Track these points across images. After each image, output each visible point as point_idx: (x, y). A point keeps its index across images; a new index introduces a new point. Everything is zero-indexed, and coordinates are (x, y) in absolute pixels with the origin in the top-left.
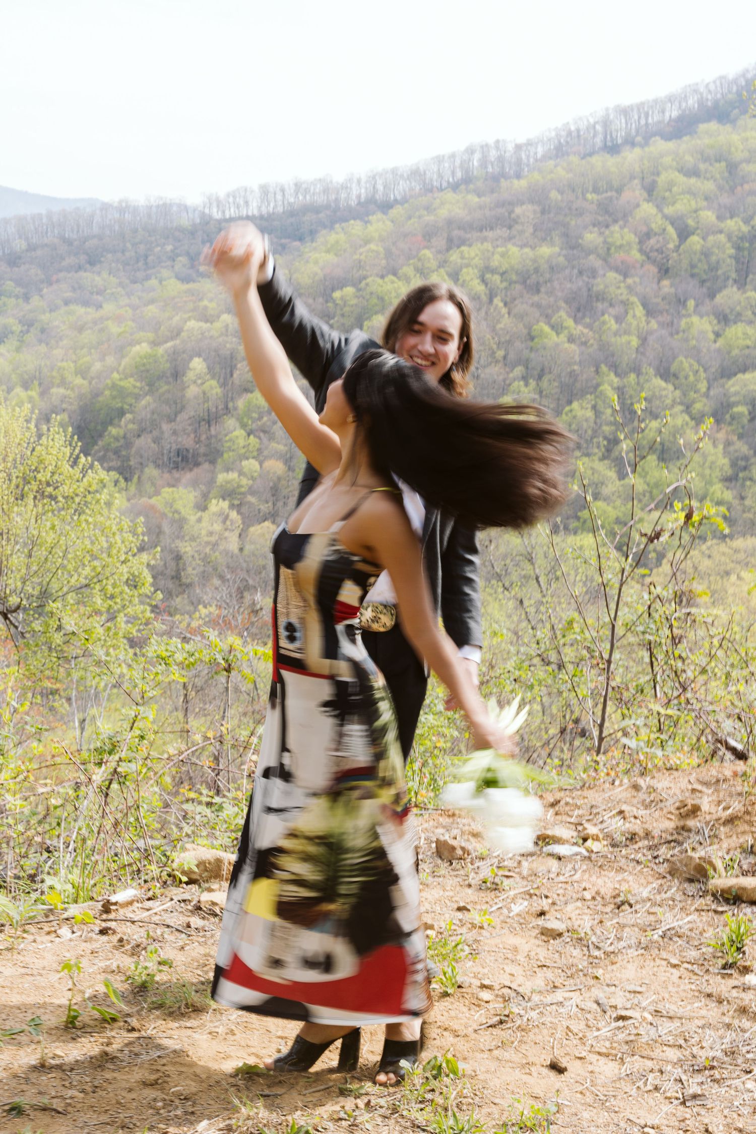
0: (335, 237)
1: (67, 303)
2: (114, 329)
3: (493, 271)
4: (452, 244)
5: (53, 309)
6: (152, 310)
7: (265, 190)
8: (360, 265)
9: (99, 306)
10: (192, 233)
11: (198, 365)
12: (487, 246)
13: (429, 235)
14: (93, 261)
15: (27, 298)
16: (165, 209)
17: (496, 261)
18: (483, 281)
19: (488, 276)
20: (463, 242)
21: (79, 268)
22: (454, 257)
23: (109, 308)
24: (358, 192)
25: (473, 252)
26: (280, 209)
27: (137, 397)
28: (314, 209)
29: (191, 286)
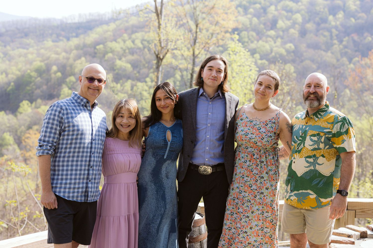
0: (99, 30)
1: (18, 48)
2: (30, 56)
3: (145, 40)
4: (133, 32)
5: (13, 50)
6: (42, 51)
7: (80, 15)
8: (106, 38)
9: (28, 49)
10: (58, 27)
11: (54, 68)
12: (143, 33)
13: (126, 30)
14: (26, 35)
15: (5, 46)
16: (49, 20)
17: (146, 38)
18: (142, 44)
19: (144, 42)
20: (136, 32)
21: (22, 37)
22: (133, 36)
23: (31, 49)
24: (108, 16)
25: (139, 35)
26: (85, 21)
27: (36, 78)
28: (95, 21)
29: (56, 44)
